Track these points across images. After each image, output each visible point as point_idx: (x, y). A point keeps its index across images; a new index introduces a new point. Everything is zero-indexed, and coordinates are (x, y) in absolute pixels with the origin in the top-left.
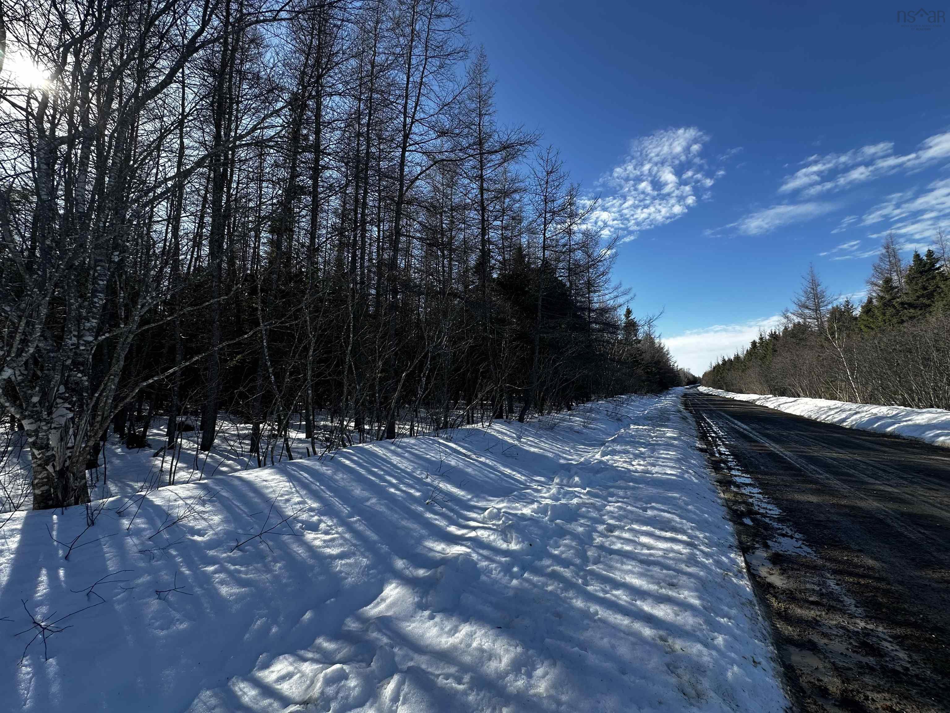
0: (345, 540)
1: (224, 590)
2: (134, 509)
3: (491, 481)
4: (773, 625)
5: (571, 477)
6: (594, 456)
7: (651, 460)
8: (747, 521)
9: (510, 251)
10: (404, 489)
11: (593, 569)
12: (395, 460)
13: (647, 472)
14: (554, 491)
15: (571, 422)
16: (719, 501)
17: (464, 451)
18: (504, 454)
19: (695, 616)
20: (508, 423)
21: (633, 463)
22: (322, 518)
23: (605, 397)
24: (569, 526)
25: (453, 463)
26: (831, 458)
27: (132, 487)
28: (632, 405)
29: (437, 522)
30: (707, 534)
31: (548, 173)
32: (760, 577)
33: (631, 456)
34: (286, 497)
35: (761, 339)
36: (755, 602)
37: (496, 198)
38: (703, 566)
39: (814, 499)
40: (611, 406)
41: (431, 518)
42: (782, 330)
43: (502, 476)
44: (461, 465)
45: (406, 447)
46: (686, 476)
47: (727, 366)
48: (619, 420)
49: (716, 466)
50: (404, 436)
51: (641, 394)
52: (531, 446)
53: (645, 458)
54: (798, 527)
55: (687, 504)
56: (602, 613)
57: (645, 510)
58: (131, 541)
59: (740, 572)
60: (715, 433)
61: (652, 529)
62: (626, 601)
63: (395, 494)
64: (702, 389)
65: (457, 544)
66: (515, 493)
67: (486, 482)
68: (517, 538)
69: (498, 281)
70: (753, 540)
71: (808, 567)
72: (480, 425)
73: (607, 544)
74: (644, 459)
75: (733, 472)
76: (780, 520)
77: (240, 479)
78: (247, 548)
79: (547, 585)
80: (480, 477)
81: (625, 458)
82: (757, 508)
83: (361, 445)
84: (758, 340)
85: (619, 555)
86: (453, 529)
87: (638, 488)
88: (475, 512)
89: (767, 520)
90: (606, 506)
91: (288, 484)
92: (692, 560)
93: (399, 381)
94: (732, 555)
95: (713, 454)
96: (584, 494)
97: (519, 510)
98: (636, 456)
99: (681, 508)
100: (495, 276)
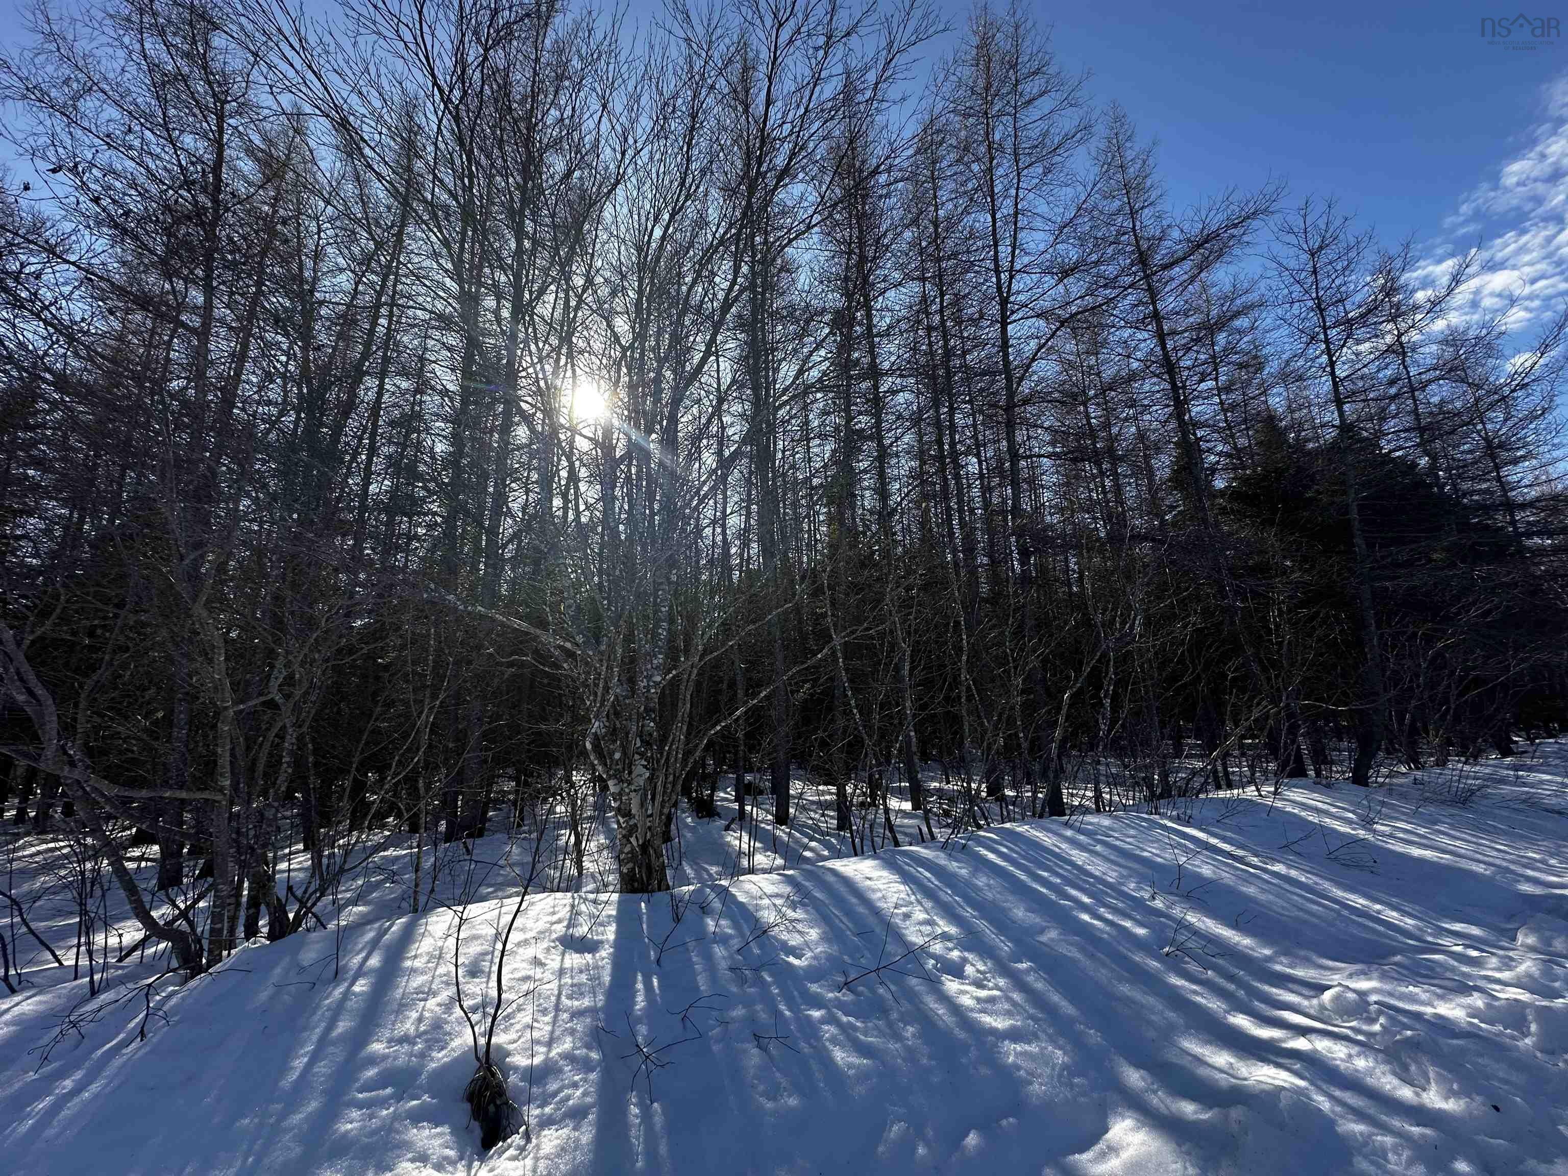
0: (1014, 1004)
1: (839, 1055)
2: (717, 905)
3: (1316, 921)
9: (1247, 429)
10: (1110, 917)
12: (1079, 857)
14: (1527, 966)
17: (1227, 847)
18: (1333, 858)
20: (1324, 785)
22: (966, 954)
25: (1206, 871)
27: (707, 871)
29: (1199, 999)
31: (1314, 253)
34: (904, 909)
37: (1197, 340)
41: (1182, 987)
44: (1227, 877)
45: (1095, 833)
50: (1086, 811)
58: (719, 951)
63: (1093, 926)
65: (1264, 1060)
67: (1304, 922)
68: (1443, 1079)
69: (1230, 494)
72: (1250, 791)
77: (833, 871)
78: (861, 988)
80: (1283, 908)
83: (1008, 825)
86: (1241, 1021)
88: (1291, 991)
91: (902, 887)
93: (1059, 709)
97: (1424, 1004)
100: (1219, 484)
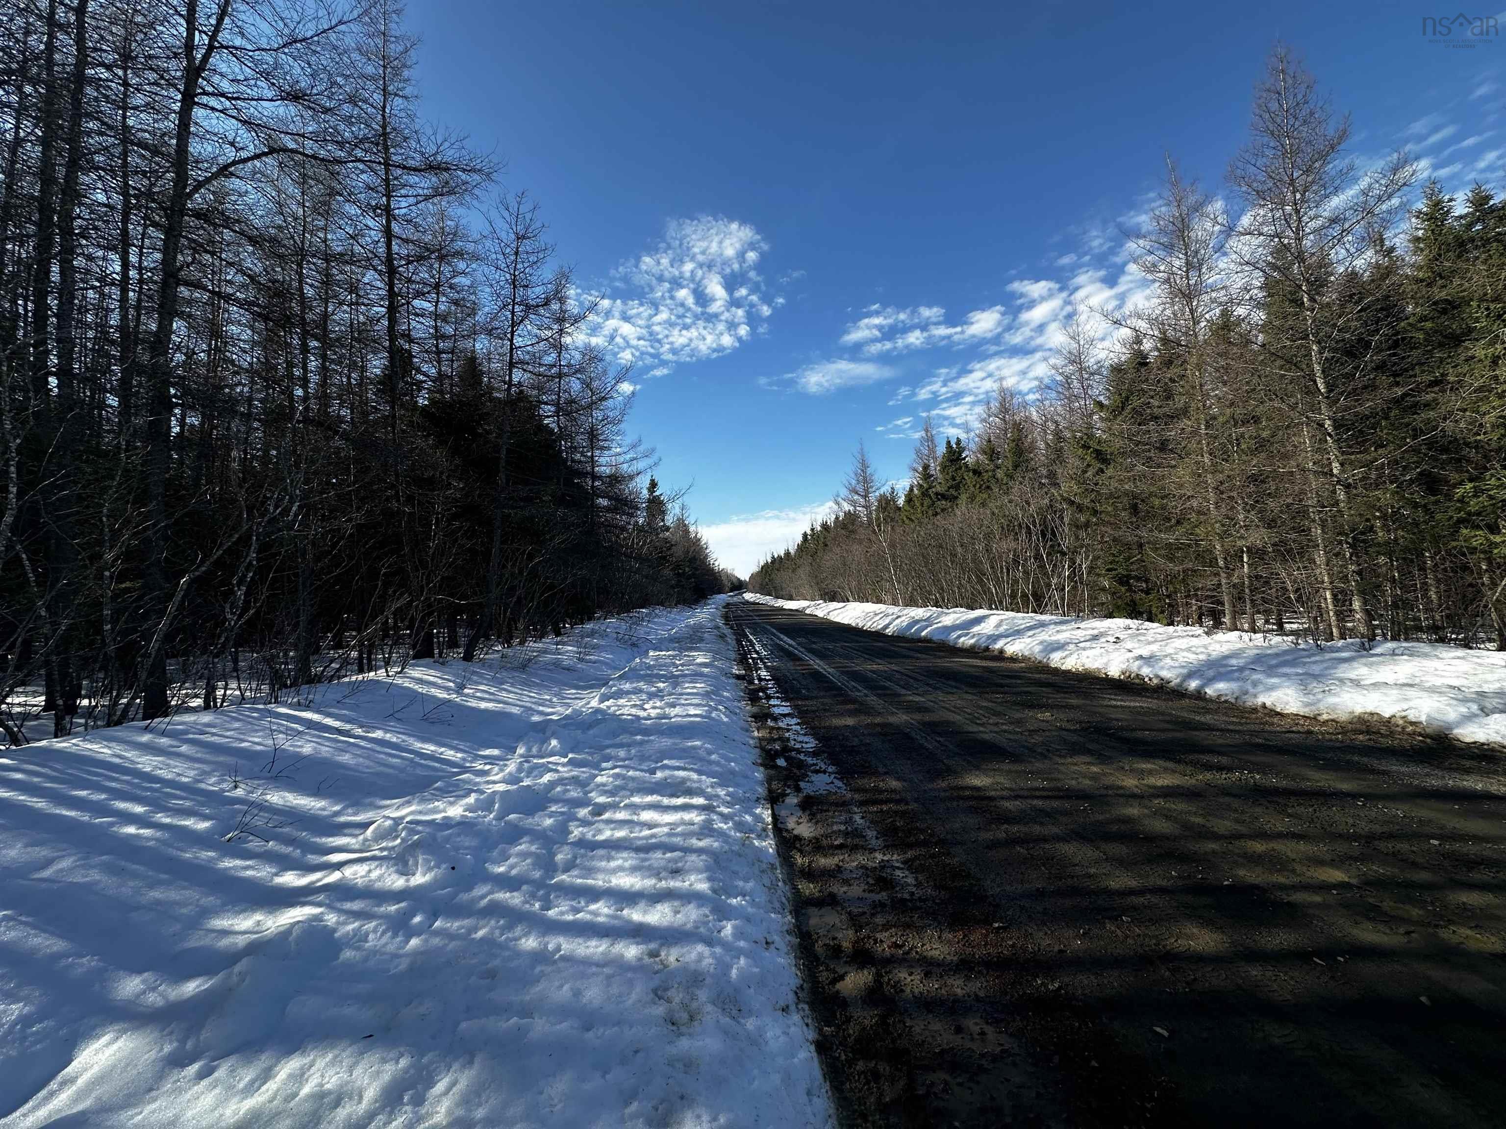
3: (391, 771)
4: (795, 887)
5: (546, 740)
6: (588, 703)
7: (671, 699)
8: (781, 762)
10: (168, 820)
11: (563, 881)
13: (665, 716)
14: (512, 767)
15: (559, 654)
16: (751, 742)
17: (337, 724)
18: (425, 718)
19: (700, 906)
20: (441, 663)
21: (646, 706)
23: (618, 614)
24: (530, 820)
25: (307, 749)
26: (871, 671)
28: (655, 623)
29: (249, 873)
30: (731, 789)
31: (520, 238)
32: (787, 830)
33: (644, 697)
35: (812, 530)
36: (778, 864)
38: (721, 834)
39: (850, 721)
40: (624, 626)
41: (233, 868)
42: (833, 520)
43: (417, 759)
44: (325, 751)
45: (186, 732)
46: (713, 715)
47: (777, 565)
48: (634, 645)
49: (753, 697)
50: (184, 710)
51: (670, 606)
52: (482, 699)
53: (663, 696)
54: (834, 759)
55: (710, 753)
56: (567, 945)
57: (653, 772)
59: (764, 830)
60: (757, 652)
61: (659, 798)
62: (607, 916)
63: (137, 836)
64: (748, 596)
65: (292, 905)
66: (438, 784)
67: (378, 774)
68: (427, 861)
69: (427, 413)
70: (785, 785)
71: (837, 805)
72: (382, 672)
73: (589, 836)
74: (662, 698)
75: (772, 702)
76: (815, 754)
79: (476, 929)
80: (367, 767)
81: (635, 700)
82: (793, 742)
83: (44, 743)
84: (809, 532)
85: (604, 848)
86: (287, 878)
87: (647, 741)
88: (345, 835)
89: (802, 757)
90: (596, 776)
92: (707, 830)
93: (170, 595)
94: (758, 811)
95: (751, 682)
96: (564, 765)
97: (440, 812)
98: (652, 696)
99: (701, 760)
